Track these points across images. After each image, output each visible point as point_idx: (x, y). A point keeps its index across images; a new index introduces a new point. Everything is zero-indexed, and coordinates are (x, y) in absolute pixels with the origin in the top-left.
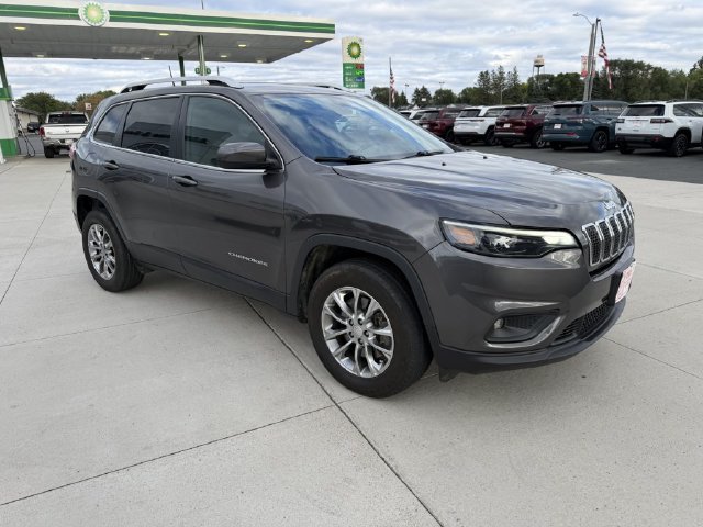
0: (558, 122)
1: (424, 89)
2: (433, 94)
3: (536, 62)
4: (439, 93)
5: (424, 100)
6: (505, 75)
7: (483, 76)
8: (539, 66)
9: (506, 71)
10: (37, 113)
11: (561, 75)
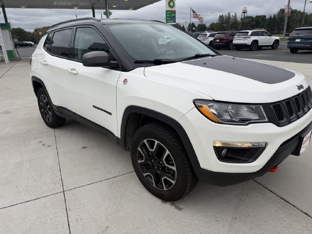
0: (298, 38)
1: (193, 24)
2: (197, 26)
3: (243, 10)
4: (199, 25)
5: (194, 29)
6: (231, 17)
7: (221, 17)
8: (244, 13)
9: (231, 15)
10: (18, 37)
11: (257, 16)
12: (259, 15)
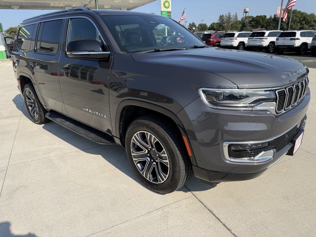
1: (193, 24)
4: (200, 25)
5: (194, 28)
7: (221, 17)
8: (246, 12)
9: (232, 15)
12: (259, 15)
